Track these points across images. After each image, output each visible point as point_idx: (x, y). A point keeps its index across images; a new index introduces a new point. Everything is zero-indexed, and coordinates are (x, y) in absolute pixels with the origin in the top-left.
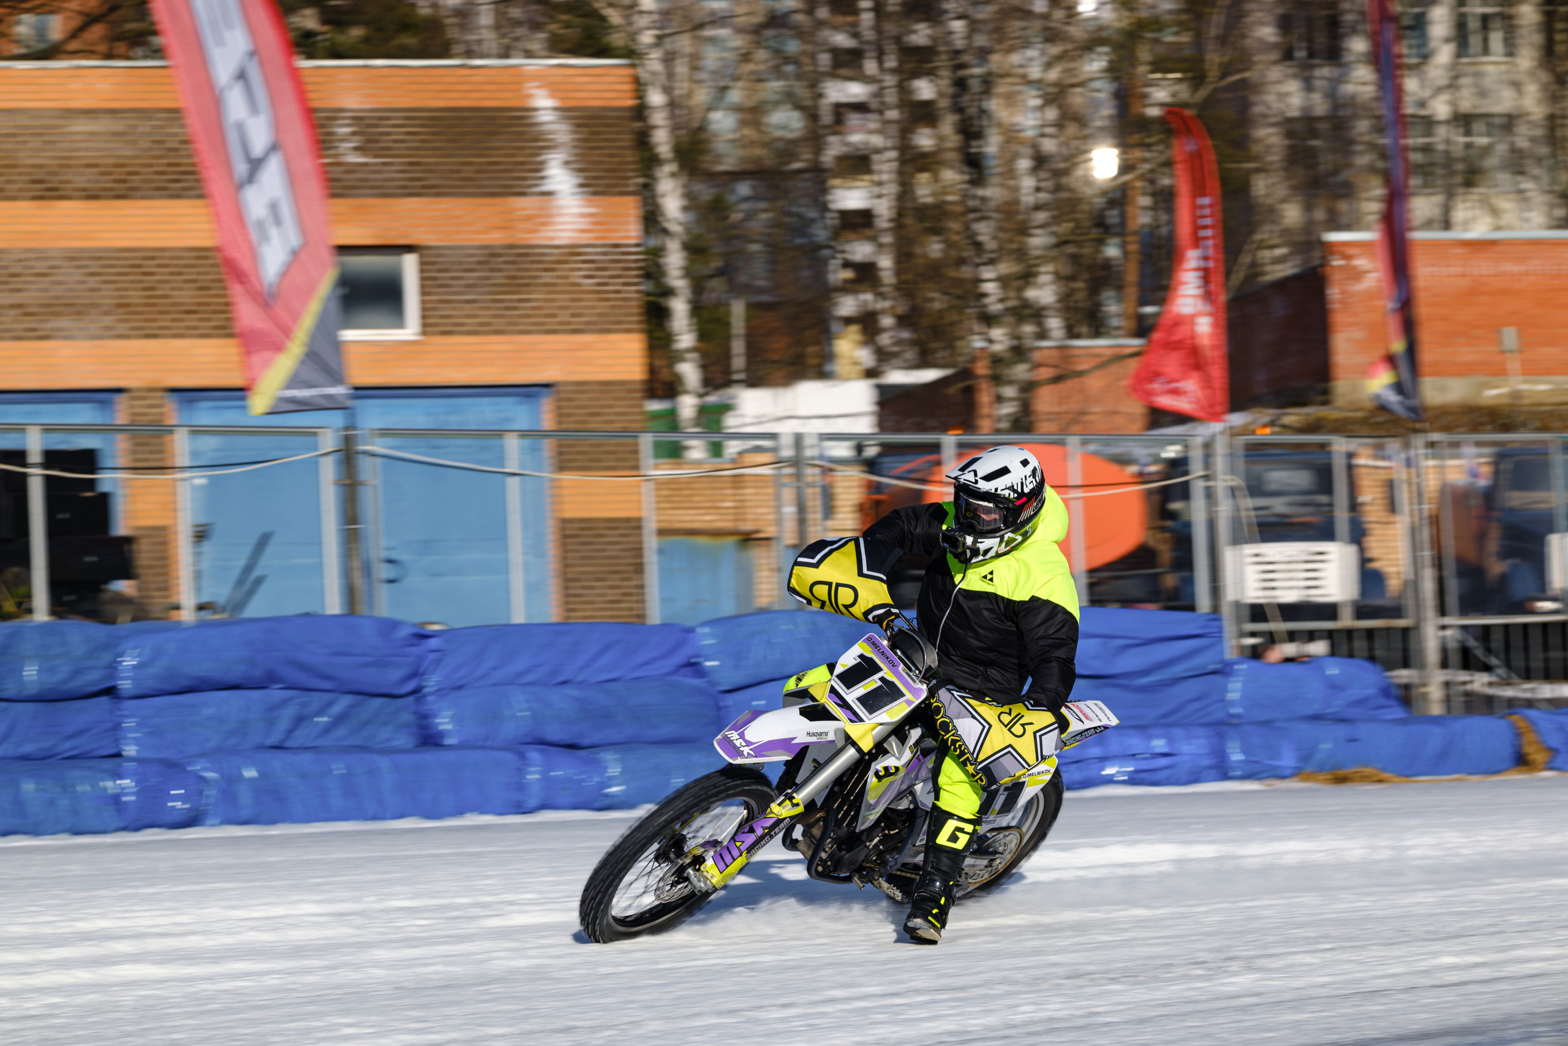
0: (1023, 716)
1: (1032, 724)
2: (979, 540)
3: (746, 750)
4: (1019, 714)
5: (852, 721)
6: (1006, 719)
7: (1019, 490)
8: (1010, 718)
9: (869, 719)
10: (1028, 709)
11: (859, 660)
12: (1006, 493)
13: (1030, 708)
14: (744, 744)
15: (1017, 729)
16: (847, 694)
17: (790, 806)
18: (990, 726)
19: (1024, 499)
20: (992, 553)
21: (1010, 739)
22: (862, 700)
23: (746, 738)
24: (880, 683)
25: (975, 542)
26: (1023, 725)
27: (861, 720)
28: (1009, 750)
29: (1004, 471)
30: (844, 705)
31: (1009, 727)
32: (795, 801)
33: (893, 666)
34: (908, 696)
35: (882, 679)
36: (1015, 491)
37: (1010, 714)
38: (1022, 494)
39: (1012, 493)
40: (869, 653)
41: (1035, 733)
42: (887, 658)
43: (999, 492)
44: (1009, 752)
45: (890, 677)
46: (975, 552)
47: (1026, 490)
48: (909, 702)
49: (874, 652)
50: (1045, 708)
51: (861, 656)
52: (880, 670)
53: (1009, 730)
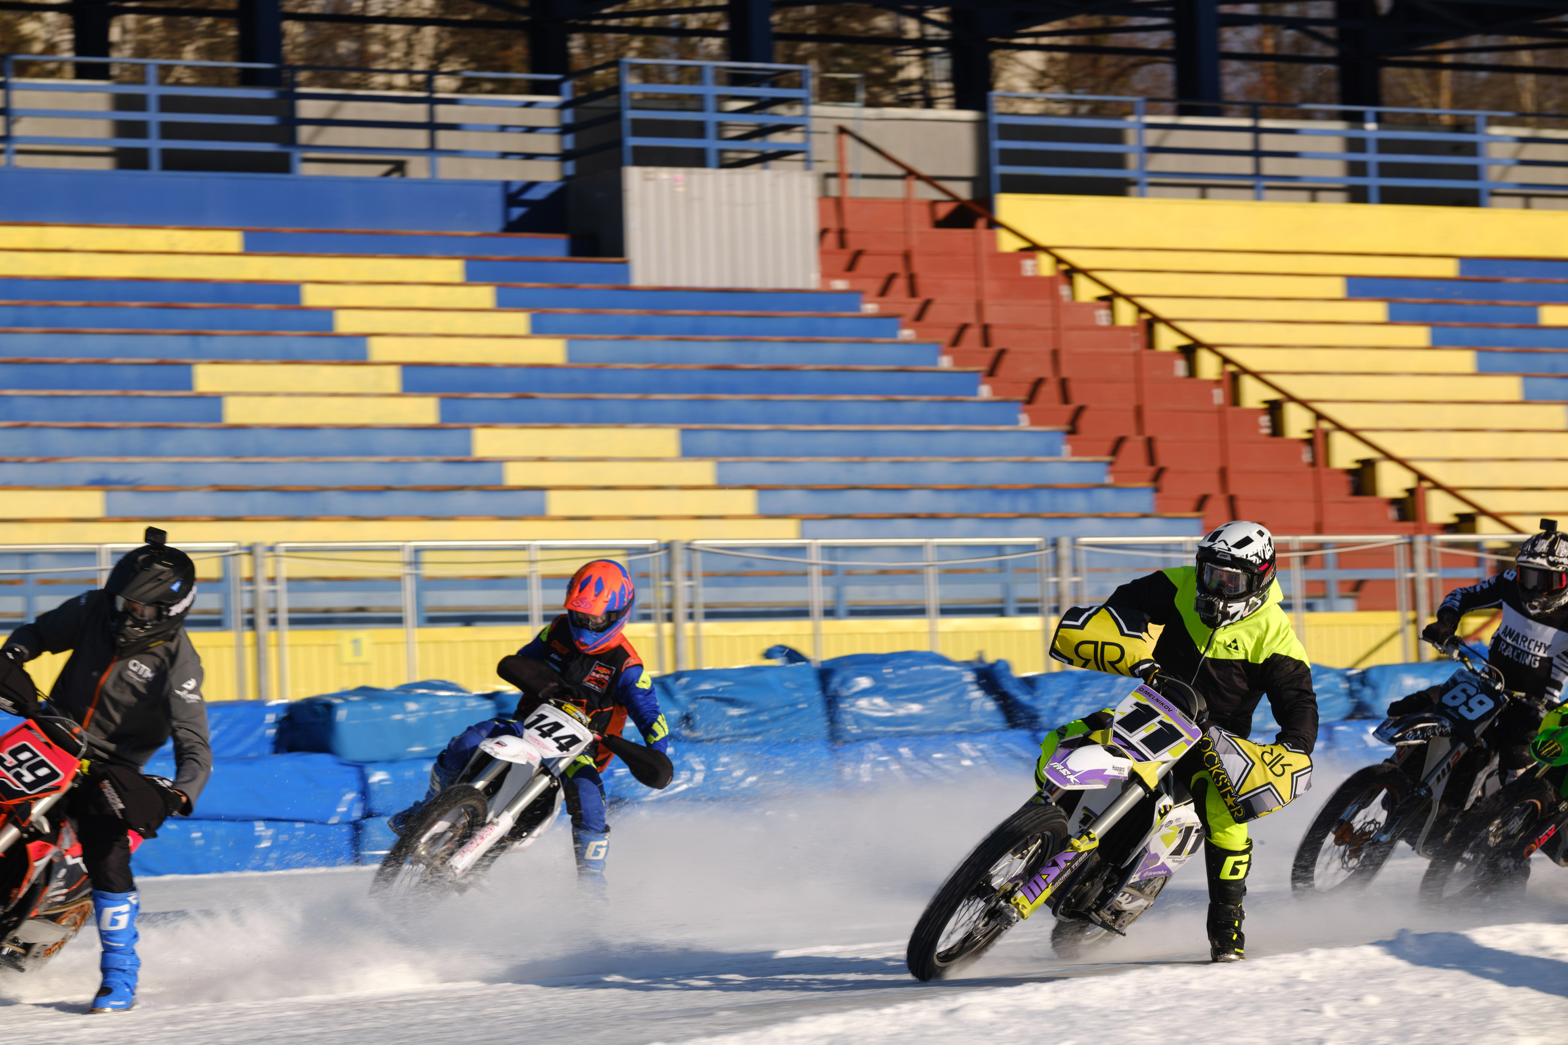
0: (1283, 757)
1: (1290, 765)
2: (1229, 605)
3: (1072, 778)
4: (1280, 754)
5: (1139, 761)
6: (1268, 758)
7: (1263, 557)
8: (1272, 758)
9: (1155, 758)
10: (1288, 750)
11: (1135, 708)
12: (1254, 559)
13: (1290, 749)
14: (1069, 773)
15: (1278, 769)
16: (1131, 737)
17: (1088, 841)
18: (1254, 764)
19: (1267, 565)
20: (1238, 617)
21: (1271, 778)
22: (1145, 741)
23: (1070, 768)
24: (1159, 726)
25: (1225, 606)
26: (1283, 766)
27: (1147, 759)
28: (1269, 787)
29: (1247, 541)
30: (1130, 747)
31: (1271, 765)
32: (1091, 836)
33: (1168, 710)
34: (1186, 736)
35: (1161, 722)
36: (1260, 558)
37: (1272, 754)
38: (1264, 561)
39: (1258, 559)
40: (1144, 701)
41: (1293, 774)
42: (1162, 704)
43: (1249, 558)
44: (1269, 789)
45: (1168, 720)
46: (1226, 616)
47: (1267, 557)
48: (1188, 742)
49: (1148, 700)
50: (1303, 751)
51: (1137, 704)
52: (1158, 714)
53: (1271, 769)
